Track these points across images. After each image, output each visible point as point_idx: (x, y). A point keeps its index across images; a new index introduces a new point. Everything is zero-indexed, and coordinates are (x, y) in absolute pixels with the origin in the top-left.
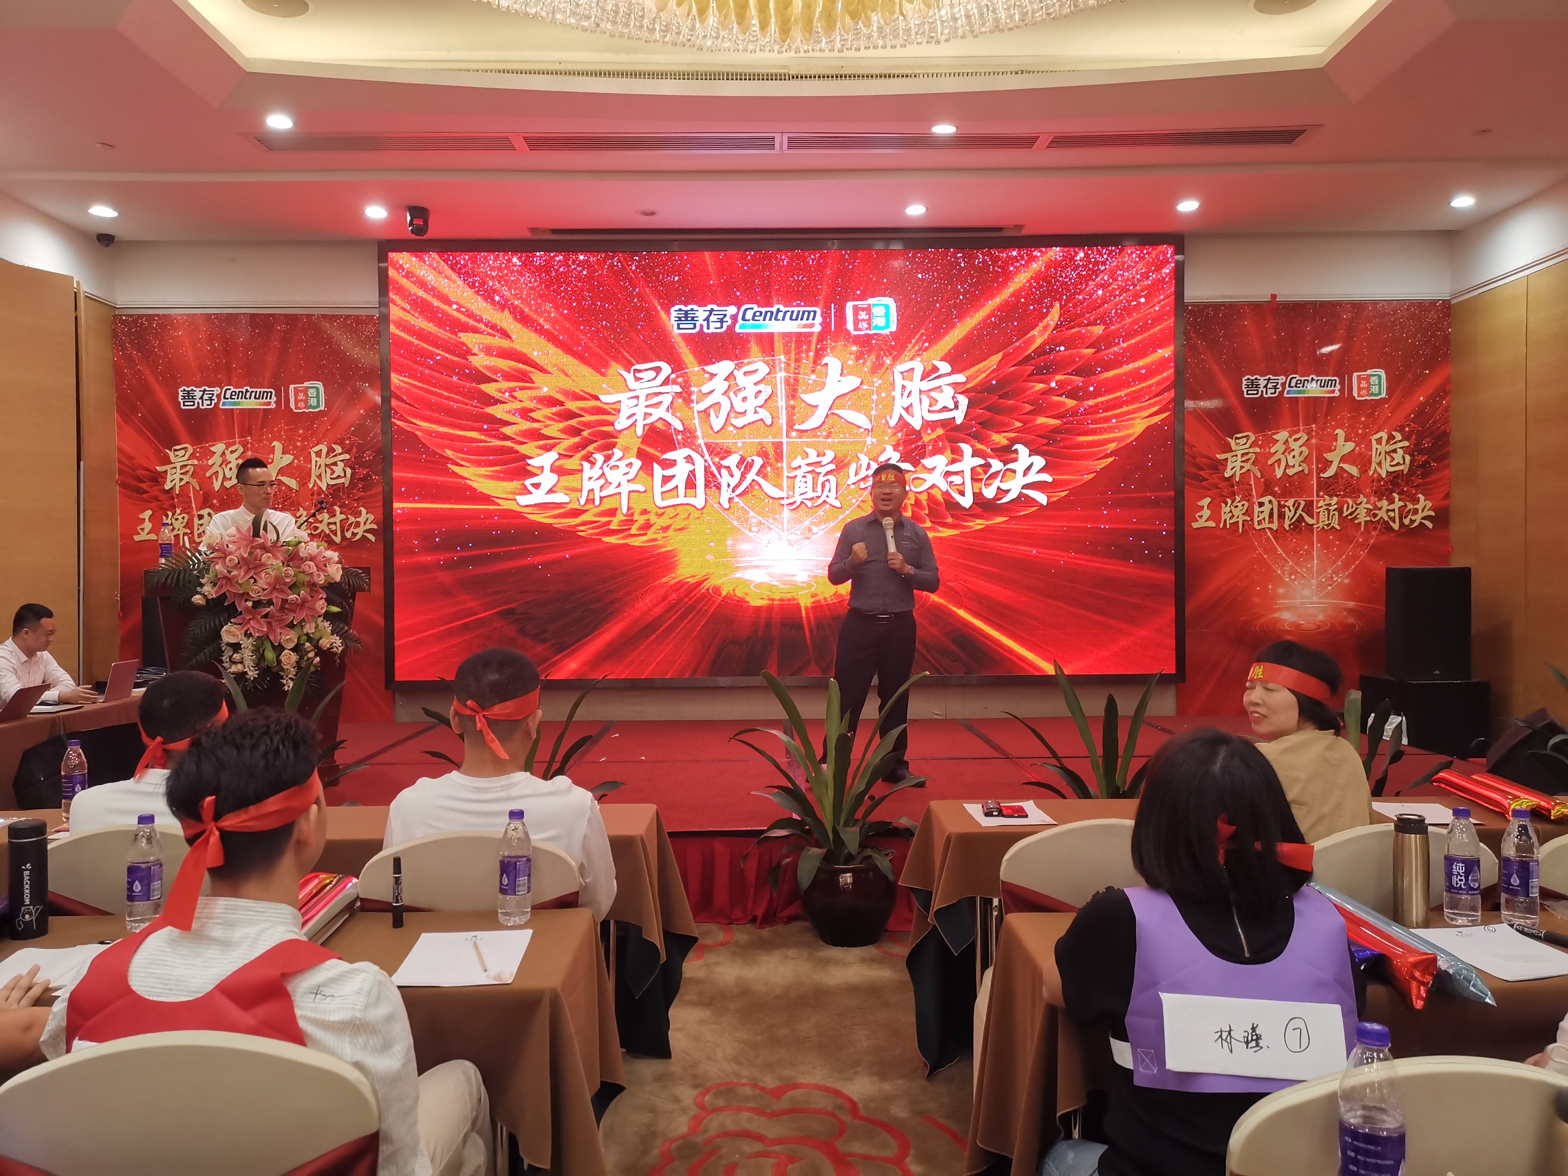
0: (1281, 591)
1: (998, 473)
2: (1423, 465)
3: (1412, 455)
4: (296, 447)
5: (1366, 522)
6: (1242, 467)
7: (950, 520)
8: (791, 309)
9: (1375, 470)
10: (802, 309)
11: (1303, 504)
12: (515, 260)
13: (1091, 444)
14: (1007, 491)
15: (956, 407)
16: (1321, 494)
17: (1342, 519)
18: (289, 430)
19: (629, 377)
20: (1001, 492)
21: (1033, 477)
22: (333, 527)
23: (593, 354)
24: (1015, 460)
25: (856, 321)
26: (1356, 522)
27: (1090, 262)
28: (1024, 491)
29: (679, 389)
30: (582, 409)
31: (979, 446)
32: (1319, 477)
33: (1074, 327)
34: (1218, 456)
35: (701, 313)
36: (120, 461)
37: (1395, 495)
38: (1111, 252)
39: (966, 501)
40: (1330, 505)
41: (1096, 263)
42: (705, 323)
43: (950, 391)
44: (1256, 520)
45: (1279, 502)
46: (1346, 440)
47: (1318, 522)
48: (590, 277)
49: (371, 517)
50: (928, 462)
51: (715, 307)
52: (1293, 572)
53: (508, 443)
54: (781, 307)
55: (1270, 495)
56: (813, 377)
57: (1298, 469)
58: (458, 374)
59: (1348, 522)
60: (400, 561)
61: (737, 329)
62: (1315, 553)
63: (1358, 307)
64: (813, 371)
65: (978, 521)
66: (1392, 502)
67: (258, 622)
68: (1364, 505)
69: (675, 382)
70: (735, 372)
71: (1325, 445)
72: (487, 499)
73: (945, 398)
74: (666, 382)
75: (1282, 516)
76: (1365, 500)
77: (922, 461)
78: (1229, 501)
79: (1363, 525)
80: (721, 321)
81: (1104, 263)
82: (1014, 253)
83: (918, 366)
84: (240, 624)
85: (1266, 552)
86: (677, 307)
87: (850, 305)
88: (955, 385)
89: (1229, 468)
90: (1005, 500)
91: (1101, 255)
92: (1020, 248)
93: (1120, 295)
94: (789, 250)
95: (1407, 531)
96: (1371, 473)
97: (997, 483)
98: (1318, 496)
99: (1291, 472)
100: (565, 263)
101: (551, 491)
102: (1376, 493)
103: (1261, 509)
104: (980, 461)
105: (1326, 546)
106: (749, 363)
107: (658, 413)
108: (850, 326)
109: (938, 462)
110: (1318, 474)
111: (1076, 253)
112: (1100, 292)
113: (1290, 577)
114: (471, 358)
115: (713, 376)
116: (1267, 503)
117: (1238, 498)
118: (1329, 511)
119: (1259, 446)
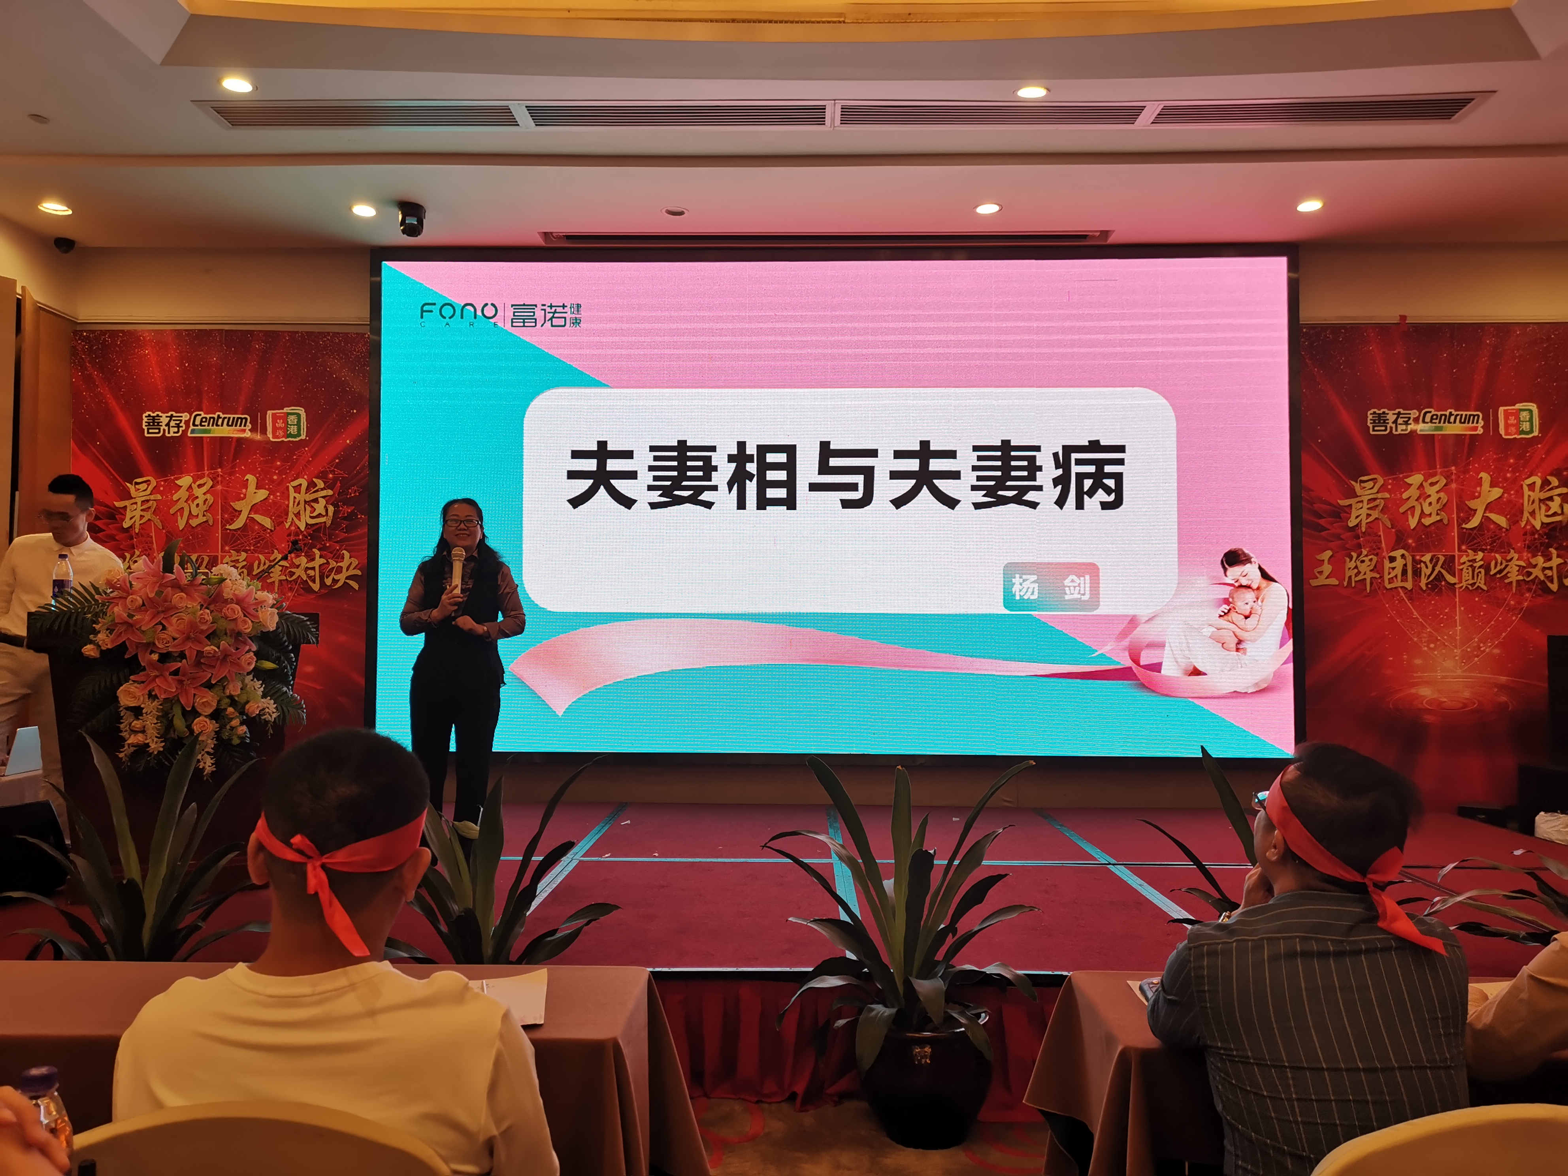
0: (1418, 662)
4: (272, 481)
5: (1518, 581)
6: (1369, 515)
9: (1528, 521)
11: (1442, 559)
16: (1464, 547)
17: (1489, 578)
18: (265, 462)
22: (311, 573)
26: (1507, 581)
32: (1460, 529)
34: (1339, 501)
37: (1552, 550)
40: (1474, 561)
44: (1387, 577)
45: (1413, 557)
46: (1492, 485)
47: (1461, 582)
49: (355, 562)
52: (1432, 639)
55: (1404, 549)
57: (1435, 518)
59: (1497, 581)
62: (1457, 618)
63: (1503, 330)
66: (1549, 558)
67: (166, 680)
68: (1515, 562)
71: (1470, 490)
75: (1417, 573)
76: (1516, 556)
78: (1354, 555)
79: (1514, 584)
84: (143, 682)
85: (1399, 614)
89: (1354, 515)
95: (1564, 592)
96: (1523, 524)
98: (1460, 550)
99: (1427, 522)
102: (1529, 547)
103: (1393, 565)
105: (1471, 609)
110: (1459, 525)
113: (1428, 646)
116: (1399, 559)
117: (1365, 552)
118: (1474, 568)
119: (1388, 491)
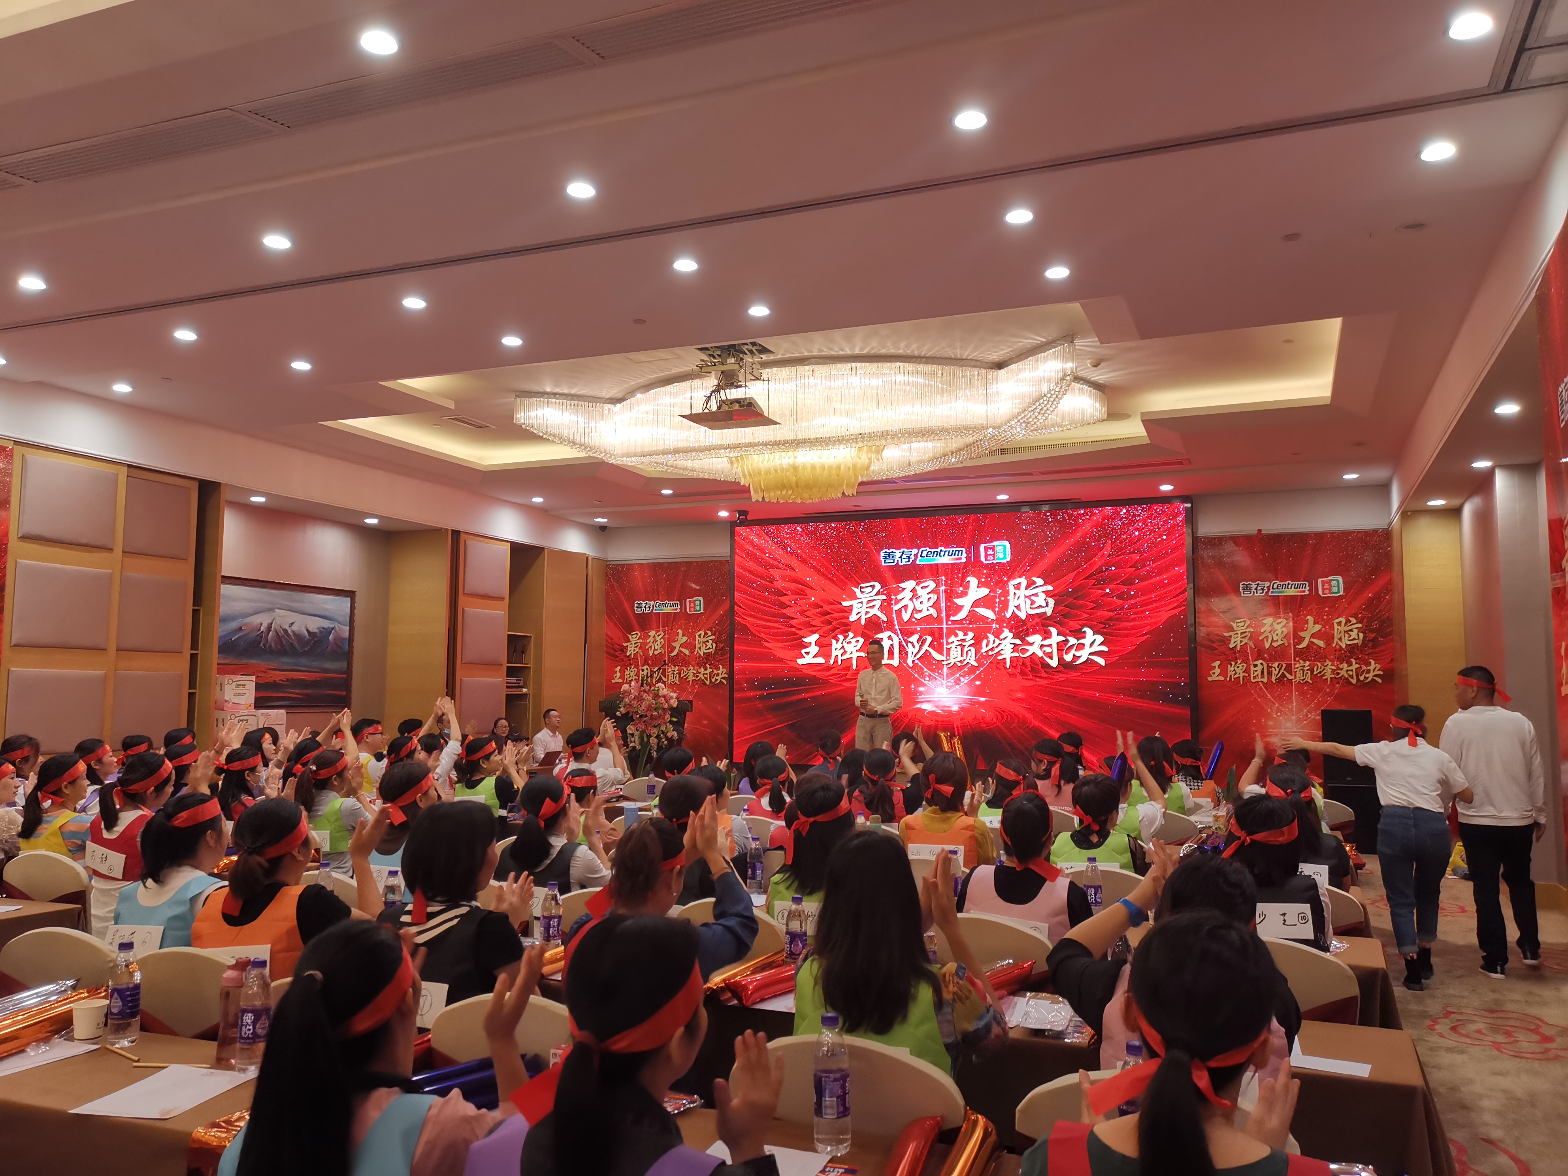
0: (1271, 723)
1: (1073, 645)
2: (1373, 640)
3: (1364, 633)
4: (688, 632)
5: (1331, 678)
6: (1241, 642)
7: (1044, 675)
8: (948, 550)
9: (1337, 643)
10: (955, 549)
11: (1284, 666)
12: (798, 528)
13: (1133, 628)
14: (1080, 657)
15: (1047, 605)
16: (1297, 659)
17: (1314, 676)
18: (686, 623)
19: (857, 591)
20: (1076, 658)
21: (1095, 648)
22: (705, 676)
23: (839, 579)
24: (1084, 637)
25: (986, 556)
26: (1324, 678)
27: (1130, 515)
28: (1090, 657)
29: (885, 598)
30: (832, 610)
31: (1061, 629)
32: (1295, 649)
33: (1120, 555)
34: (1225, 634)
35: (898, 554)
36: (607, 641)
37: (1352, 660)
38: (1143, 508)
39: (1054, 663)
40: (1304, 666)
41: (1134, 516)
42: (900, 560)
43: (1043, 596)
44: (1252, 676)
45: (1268, 664)
46: (1315, 624)
47: (1295, 677)
48: (838, 535)
49: (725, 671)
50: (1030, 639)
51: (905, 550)
52: (1278, 711)
53: (793, 629)
54: (943, 549)
55: (1261, 659)
56: (961, 589)
57: (1280, 642)
58: (768, 592)
59: (1318, 679)
60: (737, 695)
61: (918, 562)
62: (1294, 698)
63: (1320, 536)
64: (961, 586)
65: (1061, 675)
66: (1350, 665)
68: (1329, 667)
69: (883, 594)
70: (917, 587)
71: (1299, 626)
72: (781, 660)
73: (1040, 600)
74: (878, 594)
75: (1270, 673)
76: (1330, 663)
77: (1027, 638)
78: (1233, 663)
79: (1329, 680)
80: (909, 558)
81: (1139, 515)
82: (1082, 512)
83: (1023, 581)
85: (1260, 697)
86: (884, 551)
87: (982, 546)
88: (1045, 592)
89: (1233, 641)
90: (1078, 663)
91: (1137, 511)
92: (1085, 508)
93: (1150, 535)
94: (947, 516)
95: (1362, 685)
96: (1334, 645)
97: (1073, 652)
98: (1295, 660)
99: (1275, 644)
100: (824, 529)
101: (815, 656)
102: (1338, 658)
103: (1256, 669)
104: (1062, 638)
105: (1302, 693)
106: (924, 582)
107: (873, 612)
108: (983, 558)
109: (1036, 639)
110: (1294, 646)
111: (1121, 510)
112: (1137, 533)
113: (1277, 714)
114: (774, 582)
115: (903, 589)
116: (1259, 665)
117: (1239, 662)
118: (1303, 671)
119: (1252, 627)
